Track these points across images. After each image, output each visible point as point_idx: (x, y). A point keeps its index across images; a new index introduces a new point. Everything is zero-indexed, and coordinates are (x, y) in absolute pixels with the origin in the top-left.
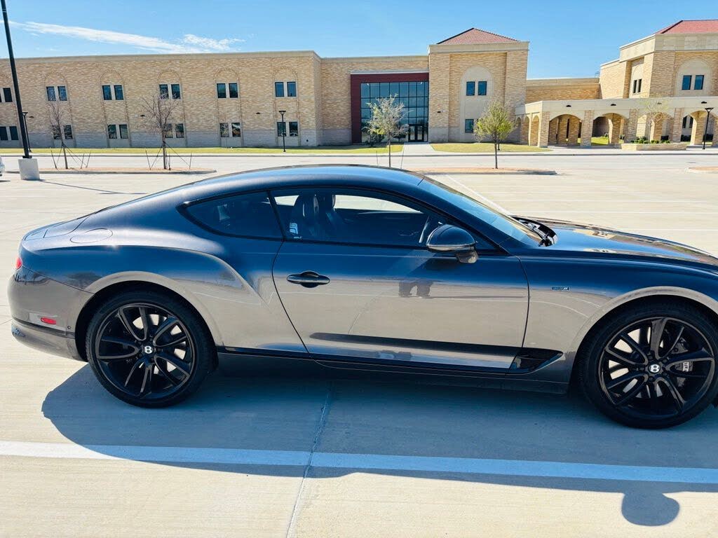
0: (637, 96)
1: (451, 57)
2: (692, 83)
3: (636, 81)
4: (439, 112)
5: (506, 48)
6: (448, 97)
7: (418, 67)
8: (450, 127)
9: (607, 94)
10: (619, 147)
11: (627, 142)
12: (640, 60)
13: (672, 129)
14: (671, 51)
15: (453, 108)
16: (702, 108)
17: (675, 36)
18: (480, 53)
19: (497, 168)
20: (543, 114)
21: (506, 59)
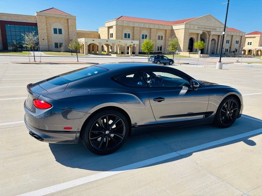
0: (112, 39)
1: (46, 18)
2: (127, 36)
3: (111, 34)
4: (43, 39)
5: (68, 17)
6: (46, 34)
7: (32, 20)
8: (48, 45)
9: (102, 37)
10: (110, 55)
11: (113, 54)
12: (111, 27)
13: (124, 50)
14: (120, 25)
15: (49, 38)
16: (132, 44)
17: (121, 20)
18: (57, 18)
19: (78, 62)
20: (85, 43)
21: (68, 21)
